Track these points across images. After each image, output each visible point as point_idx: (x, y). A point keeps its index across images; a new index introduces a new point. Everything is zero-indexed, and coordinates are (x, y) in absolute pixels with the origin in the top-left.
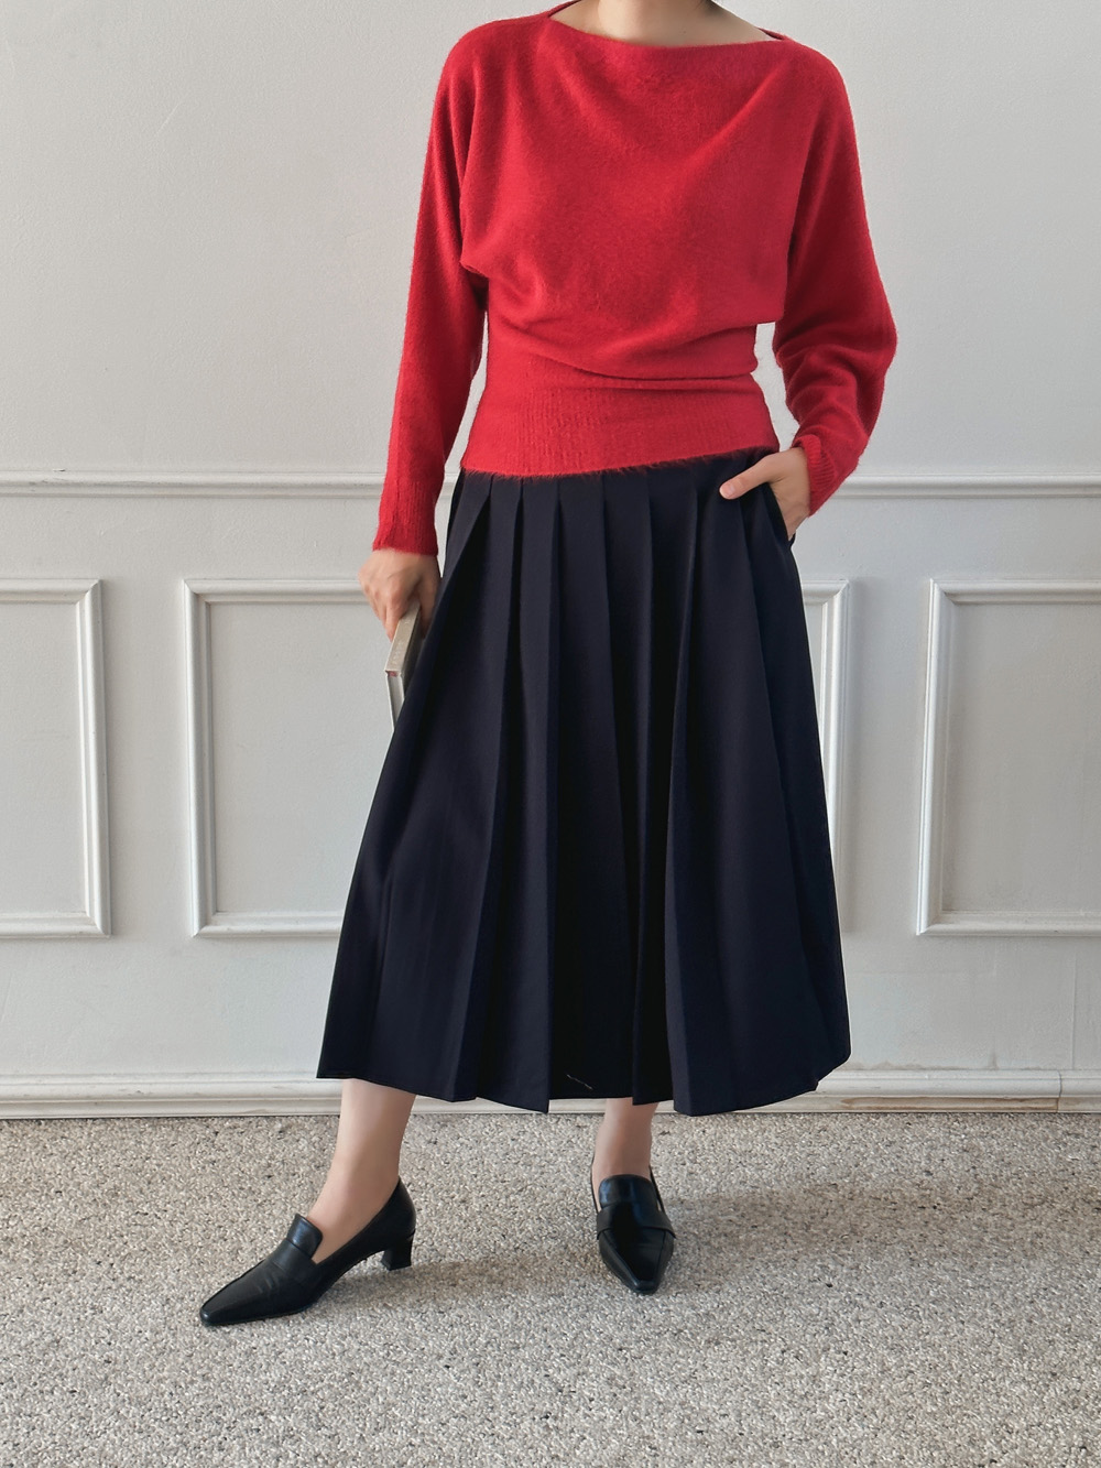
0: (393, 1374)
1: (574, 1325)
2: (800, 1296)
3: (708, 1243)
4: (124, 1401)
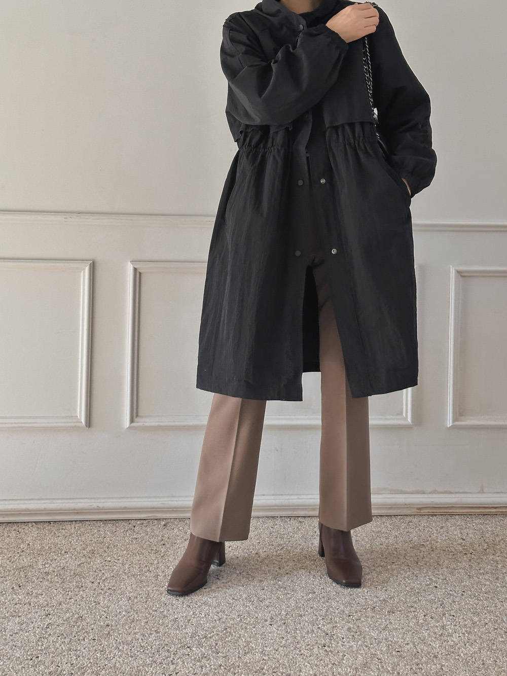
0: (246, 628)
1: (324, 605)
2: (424, 592)
3: (374, 570)
4: (120, 643)
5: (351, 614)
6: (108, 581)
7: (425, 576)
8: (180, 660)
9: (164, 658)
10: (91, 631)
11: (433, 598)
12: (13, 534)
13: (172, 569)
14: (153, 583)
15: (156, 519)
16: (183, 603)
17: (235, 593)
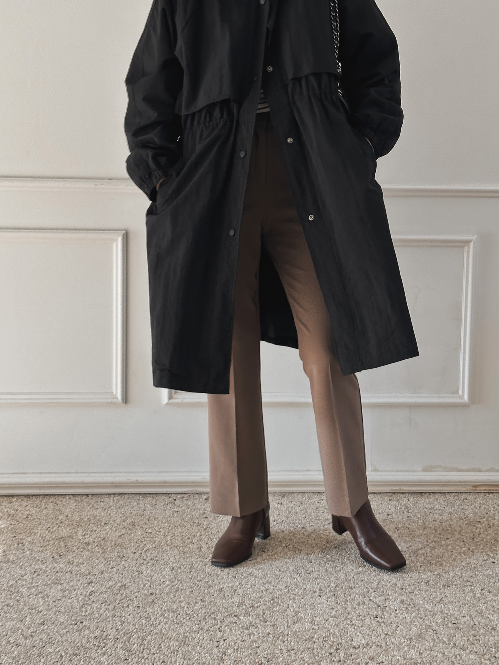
2: (481, 567)
4: (165, 611)
5: (404, 587)
6: (150, 552)
7: (482, 552)
8: (228, 628)
9: (211, 625)
10: (135, 599)
11: (491, 573)
12: (51, 506)
13: (215, 541)
14: (196, 555)
15: (197, 494)
16: (228, 574)
17: (282, 565)
